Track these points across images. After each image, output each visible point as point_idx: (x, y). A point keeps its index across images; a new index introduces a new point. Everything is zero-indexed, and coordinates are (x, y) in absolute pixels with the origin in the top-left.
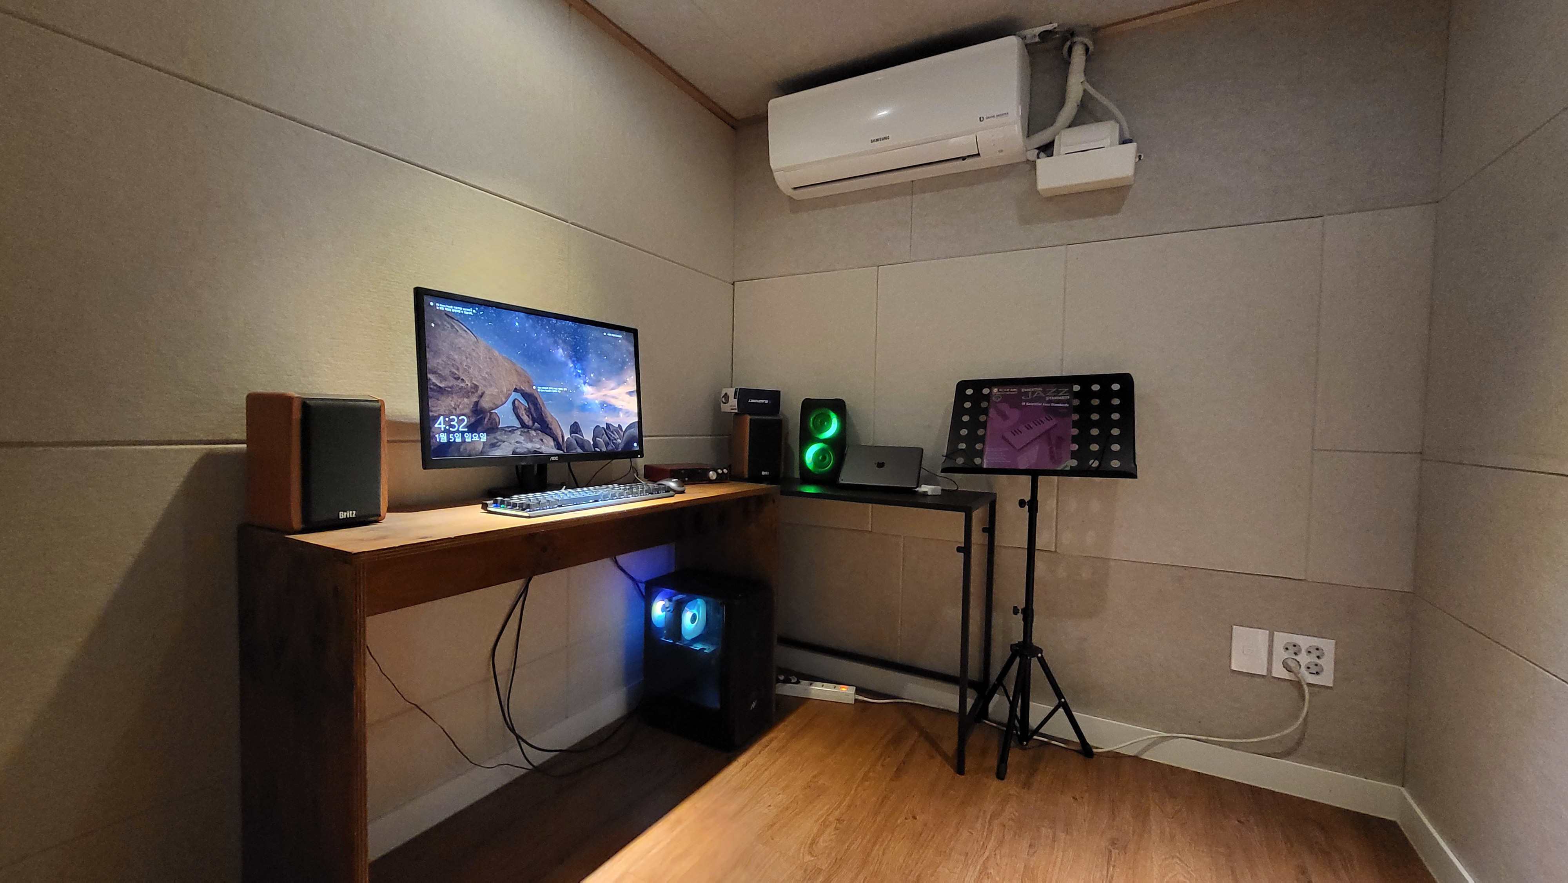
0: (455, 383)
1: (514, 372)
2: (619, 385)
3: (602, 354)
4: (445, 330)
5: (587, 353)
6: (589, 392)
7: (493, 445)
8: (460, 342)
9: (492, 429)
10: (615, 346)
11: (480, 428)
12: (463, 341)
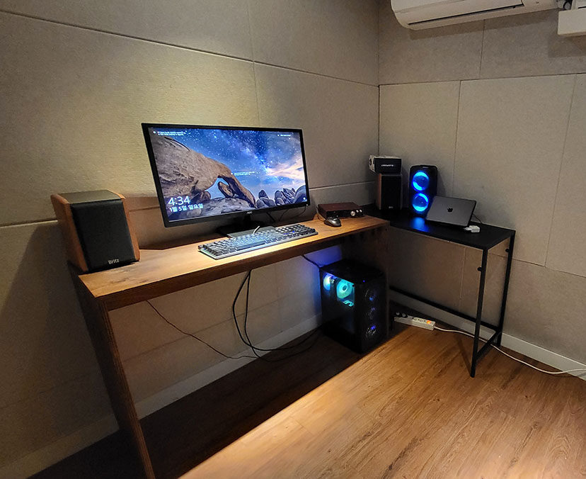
0: (178, 177)
1: (216, 166)
2: (291, 165)
3: (277, 148)
4: (166, 147)
5: (267, 148)
6: (270, 172)
7: (208, 210)
8: (178, 153)
9: (206, 200)
10: (286, 142)
11: (198, 201)
12: (179, 152)
